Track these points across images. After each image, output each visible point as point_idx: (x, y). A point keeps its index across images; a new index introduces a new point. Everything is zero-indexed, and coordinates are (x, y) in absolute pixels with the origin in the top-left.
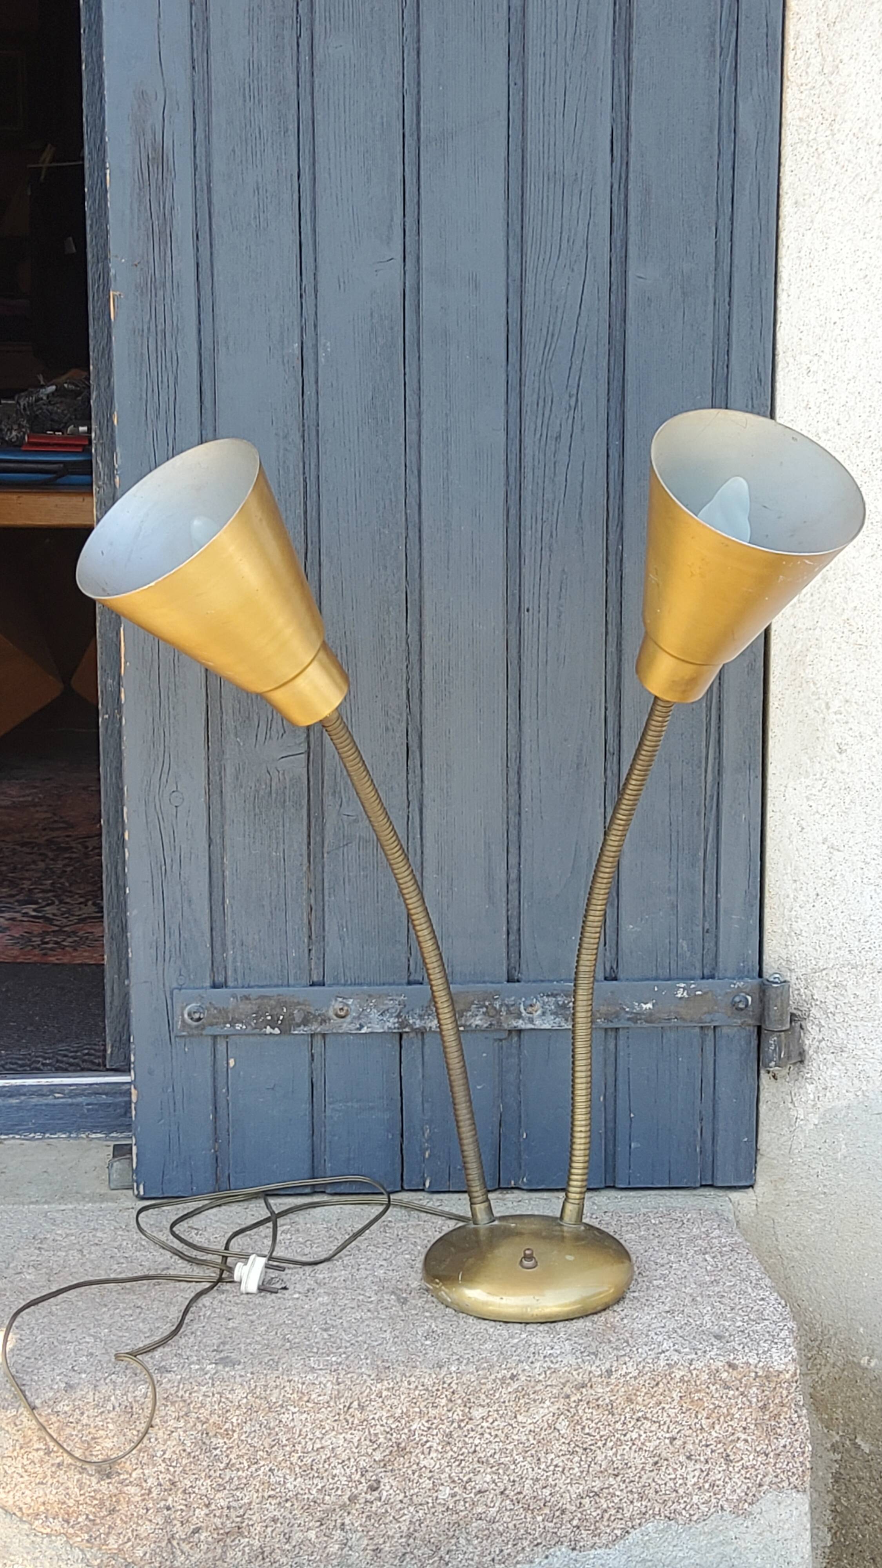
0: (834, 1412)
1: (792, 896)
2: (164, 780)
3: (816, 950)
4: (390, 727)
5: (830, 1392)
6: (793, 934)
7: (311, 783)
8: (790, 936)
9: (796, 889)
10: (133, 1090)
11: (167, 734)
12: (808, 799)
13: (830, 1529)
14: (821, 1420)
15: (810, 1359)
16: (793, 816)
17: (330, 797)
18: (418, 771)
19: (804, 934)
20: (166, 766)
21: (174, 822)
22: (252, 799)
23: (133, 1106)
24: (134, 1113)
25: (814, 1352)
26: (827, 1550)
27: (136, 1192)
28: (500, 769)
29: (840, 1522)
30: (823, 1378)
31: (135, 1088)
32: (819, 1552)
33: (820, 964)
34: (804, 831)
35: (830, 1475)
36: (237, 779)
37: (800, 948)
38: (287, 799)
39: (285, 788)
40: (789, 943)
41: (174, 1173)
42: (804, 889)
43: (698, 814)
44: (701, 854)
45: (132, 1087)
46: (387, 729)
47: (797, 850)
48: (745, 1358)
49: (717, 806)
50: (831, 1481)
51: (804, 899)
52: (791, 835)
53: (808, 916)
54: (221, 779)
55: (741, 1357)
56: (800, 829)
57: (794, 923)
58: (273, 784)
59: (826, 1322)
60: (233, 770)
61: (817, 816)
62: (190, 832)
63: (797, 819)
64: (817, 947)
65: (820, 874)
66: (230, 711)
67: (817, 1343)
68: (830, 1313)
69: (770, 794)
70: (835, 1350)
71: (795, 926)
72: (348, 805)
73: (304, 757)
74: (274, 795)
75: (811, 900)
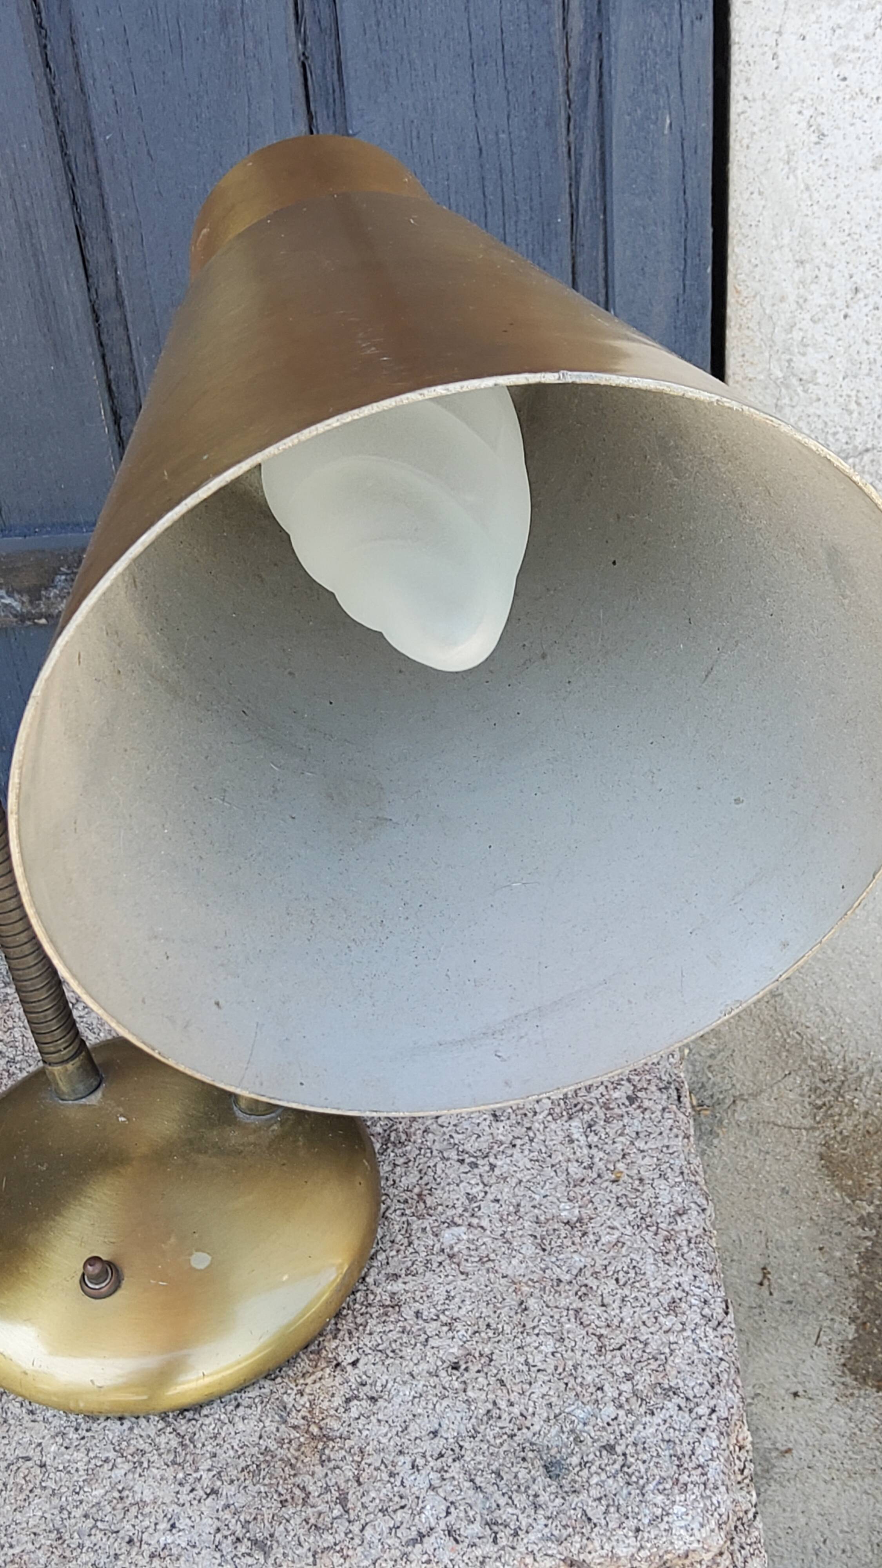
0: (864, 1176)
1: (792, 298)
3: (850, 413)
5: (857, 1151)
6: (794, 381)
8: (788, 387)
9: (802, 282)
12: (837, 61)
13: (853, 1320)
14: (841, 1187)
15: (820, 1108)
16: (795, 108)
19: (821, 379)
25: (829, 1098)
26: (847, 1345)
29: (872, 1310)
30: (845, 1133)
32: (834, 1346)
33: (858, 441)
34: (827, 140)
35: (856, 1255)
37: (811, 410)
40: (786, 401)
42: (824, 279)
43: (550, 124)
44: (563, 220)
47: (807, 188)
48: (607, 1547)
49: (601, 95)
50: (856, 1262)
51: (823, 301)
52: (792, 153)
53: (832, 340)
55: (597, 1544)
56: (814, 138)
57: (797, 358)
59: (851, 1055)
61: (861, 103)
63: (807, 113)
64: (853, 406)
65: (861, 243)
67: (834, 1085)
68: (861, 1042)
69: (738, 56)
70: (869, 1093)
71: (800, 364)
75: (840, 304)
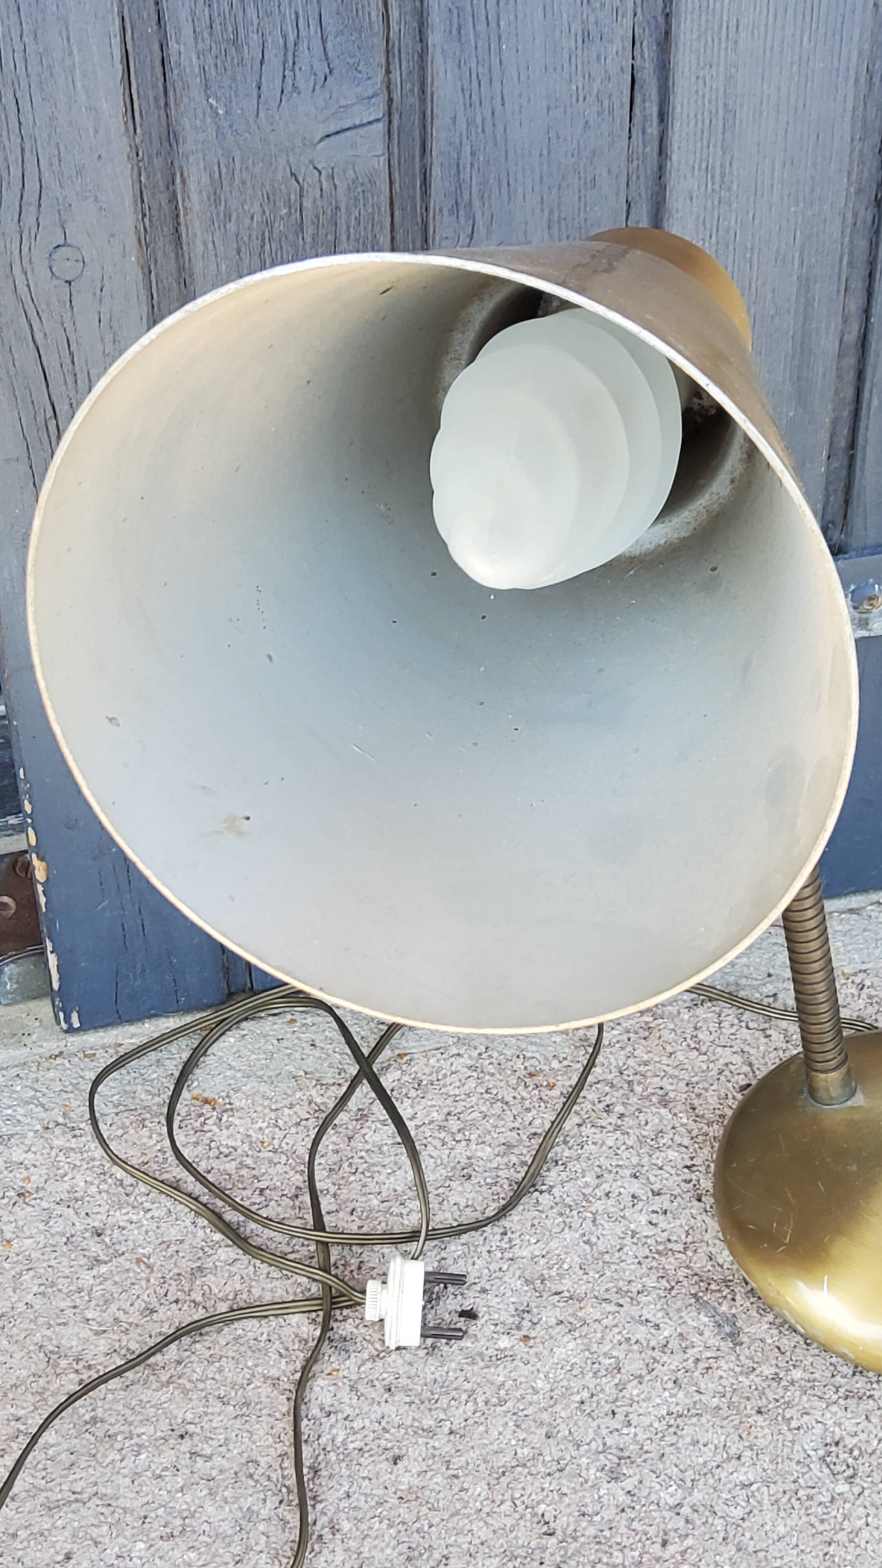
2: (29, 220)
4: (594, 32)
7: (397, 186)
10: (36, 862)
11: (25, 105)
17: (446, 219)
18: (653, 130)
20: (32, 186)
21: (67, 317)
22: (256, 243)
23: (40, 888)
24: (42, 900)
27: (64, 1026)
28: (850, 105)
31: (41, 858)
36: (217, 200)
38: (344, 238)
39: (337, 208)
41: (139, 982)
45: (34, 856)
46: (587, 37)
54: (173, 198)
58: (307, 203)
60: (205, 179)
62: (109, 337)
66: (187, 30)
72: (489, 233)
73: (380, 127)
74: (309, 230)
